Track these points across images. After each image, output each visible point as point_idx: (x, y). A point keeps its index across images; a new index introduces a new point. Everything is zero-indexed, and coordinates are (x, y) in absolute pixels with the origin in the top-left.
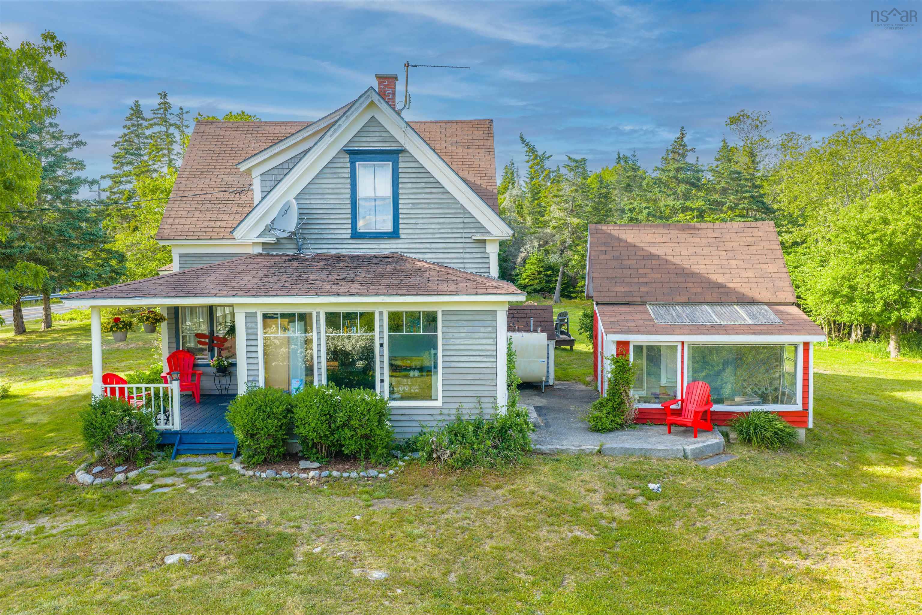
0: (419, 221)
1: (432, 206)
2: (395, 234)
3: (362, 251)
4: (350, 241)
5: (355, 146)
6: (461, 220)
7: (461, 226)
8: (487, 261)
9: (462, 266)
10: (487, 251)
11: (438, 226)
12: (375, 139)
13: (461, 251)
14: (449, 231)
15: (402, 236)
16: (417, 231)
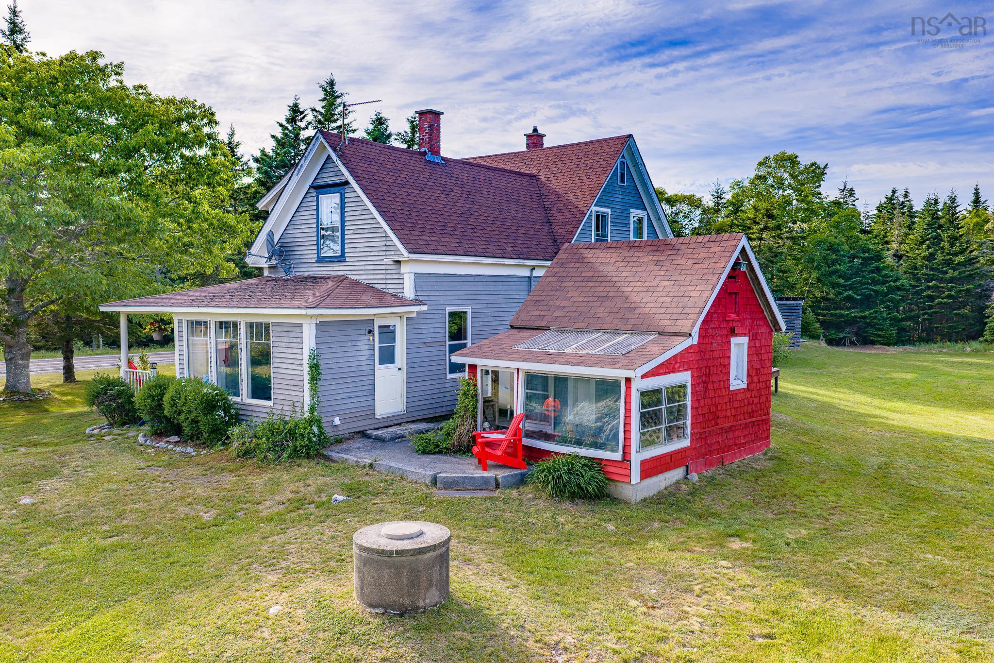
0: (358, 245)
1: (366, 231)
2: (341, 258)
3: (323, 273)
4: (317, 265)
5: (319, 182)
6: (383, 244)
7: (384, 249)
8: (401, 281)
9: (384, 286)
10: (402, 272)
11: (369, 249)
12: (331, 174)
13: (384, 272)
14: (376, 253)
15: (347, 259)
16: (357, 254)
